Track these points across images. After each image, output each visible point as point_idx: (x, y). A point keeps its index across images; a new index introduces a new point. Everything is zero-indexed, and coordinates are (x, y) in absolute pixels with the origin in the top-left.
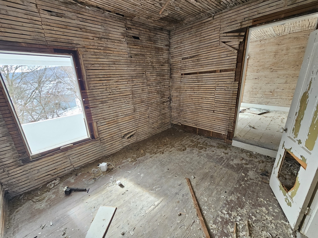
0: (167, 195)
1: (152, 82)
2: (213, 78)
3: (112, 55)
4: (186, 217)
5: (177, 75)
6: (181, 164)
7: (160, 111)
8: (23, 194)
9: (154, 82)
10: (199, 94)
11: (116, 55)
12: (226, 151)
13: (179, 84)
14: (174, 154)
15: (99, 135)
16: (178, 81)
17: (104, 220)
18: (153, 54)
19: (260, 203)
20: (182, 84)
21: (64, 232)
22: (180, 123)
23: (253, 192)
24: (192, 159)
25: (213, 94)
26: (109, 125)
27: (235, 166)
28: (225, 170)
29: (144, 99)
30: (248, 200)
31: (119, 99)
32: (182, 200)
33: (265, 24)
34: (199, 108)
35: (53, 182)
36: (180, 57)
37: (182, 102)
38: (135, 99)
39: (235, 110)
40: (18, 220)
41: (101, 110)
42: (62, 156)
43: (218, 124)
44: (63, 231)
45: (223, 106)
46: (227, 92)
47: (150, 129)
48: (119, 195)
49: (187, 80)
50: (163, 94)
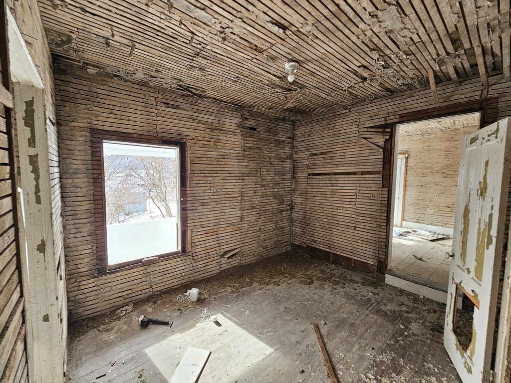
0: (283, 343)
1: (268, 183)
2: (352, 182)
3: (222, 148)
4: (311, 377)
5: (303, 175)
6: (306, 303)
7: (276, 224)
8: (86, 319)
9: (270, 183)
10: (333, 202)
11: (227, 148)
12: (376, 291)
13: (305, 187)
14: (296, 288)
15: (192, 248)
16: (303, 182)
17: (194, 365)
18: (272, 147)
19: (427, 370)
20: (309, 187)
21: (141, 373)
22: (305, 243)
23: (417, 353)
24: (322, 297)
25: (354, 203)
26: (207, 235)
27: (389, 313)
28: (373, 318)
29: (256, 205)
30: (409, 364)
31: (224, 202)
32: (306, 353)
33: (415, 121)
34: (333, 221)
35: (125, 308)
36: (308, 153)
37: (308, 212)
38: (244, 203)
39: (385, 228)
40: (81, 351)
41: (200, 214)
42: (142, 272)
43: (362, 248)
44: (139, 372)
45: (369, 222)
46: (373, 201)
47: (260, 249)
48: (215, 335)
49: (316, 182)
50: (282, 200)
